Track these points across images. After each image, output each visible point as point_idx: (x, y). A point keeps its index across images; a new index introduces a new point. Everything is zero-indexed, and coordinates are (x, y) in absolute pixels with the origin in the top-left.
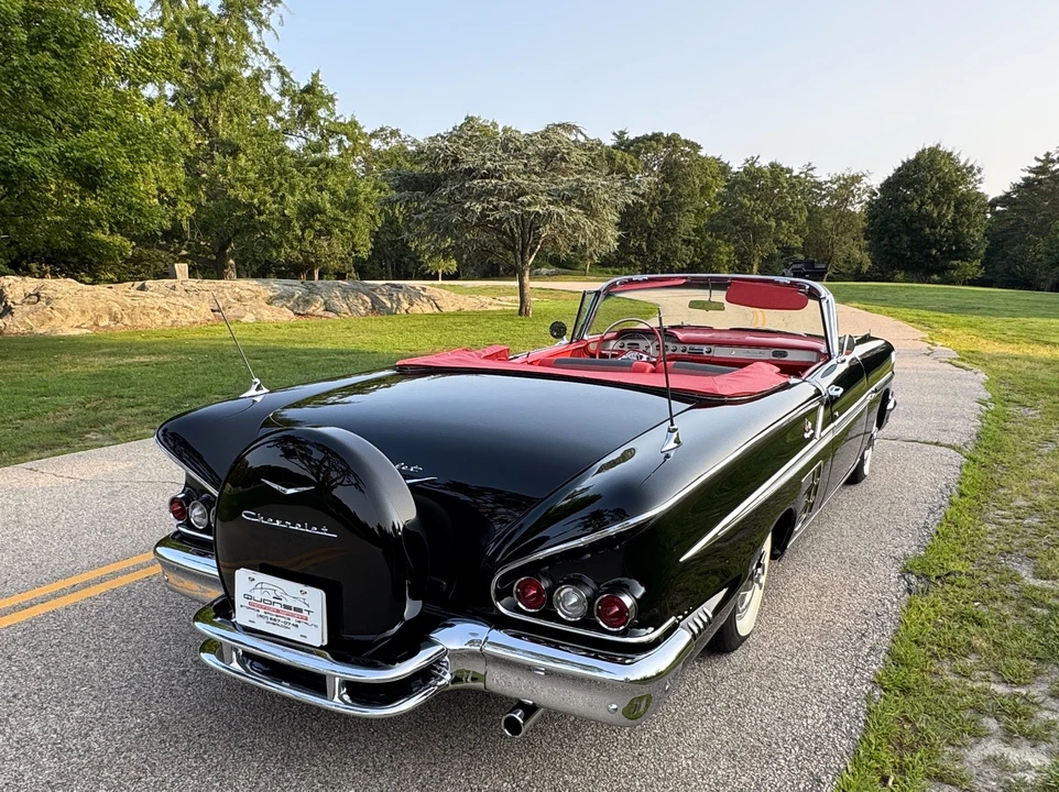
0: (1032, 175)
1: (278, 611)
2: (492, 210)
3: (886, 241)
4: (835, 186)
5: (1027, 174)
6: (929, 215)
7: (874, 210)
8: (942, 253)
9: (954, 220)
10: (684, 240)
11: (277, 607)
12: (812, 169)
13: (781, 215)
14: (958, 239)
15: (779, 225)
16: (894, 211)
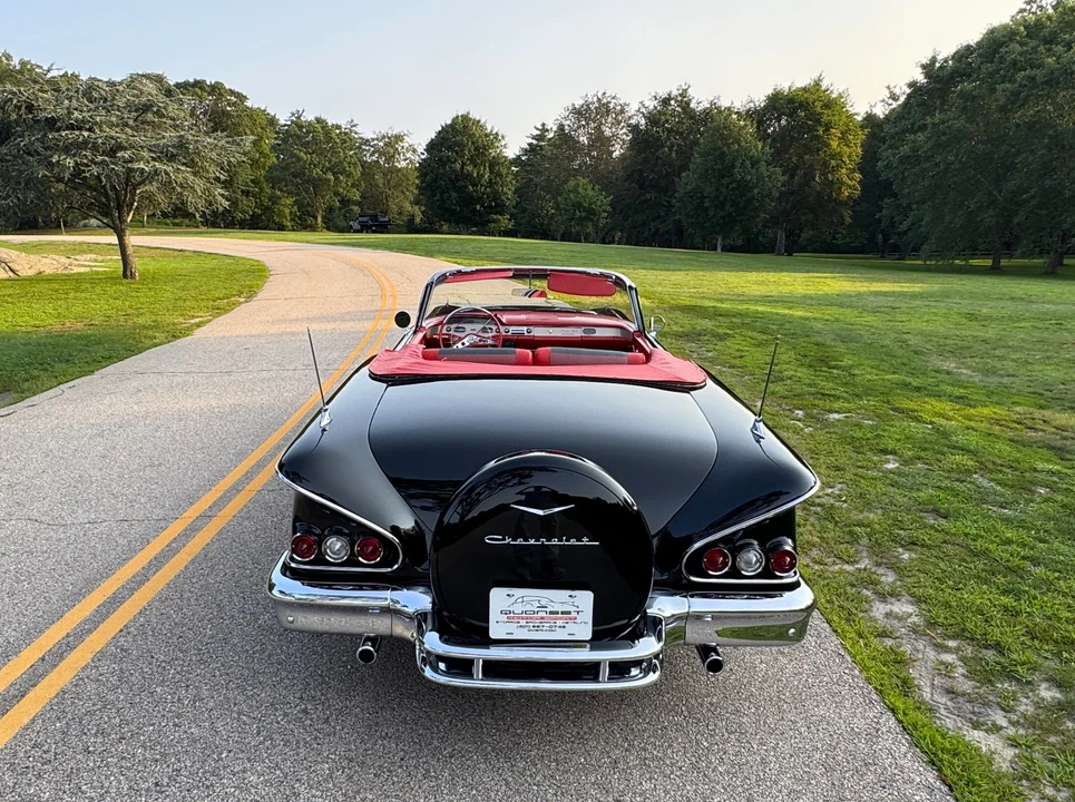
0: (535, 142)
1: (542, 618)
2: (87, 165)
3: (438, 197)
4: (381, 144)
5: (530, 141)
6: (469, 175)
7: (424, 168)
8: (485, 208)
9: (490, 180)
10: (242, 191)
11: (544, 614)
12: (355, 126)
13: (337, 169)
14: (496, 196)
15: (336, 179)
16: (441, 171)
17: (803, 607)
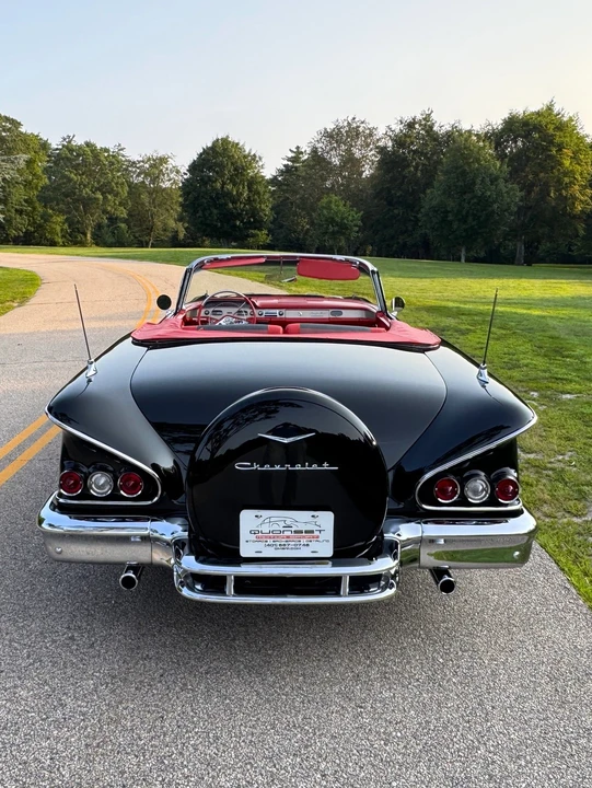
0: (290, 163)
1: (288, 537)
3: (200, 214)
4: (147, 166)
5: (286, 162)
6: (229, 194)
7: (187, 188)
8: (244, 223)
9: (249, 198)
10: (16, 210)
11: (288, 533)
12: (122, 149)
13: (105, 189)
14: (254, 212)
15: (105, 198)
16: (203, 189)
17: (526, 531)
